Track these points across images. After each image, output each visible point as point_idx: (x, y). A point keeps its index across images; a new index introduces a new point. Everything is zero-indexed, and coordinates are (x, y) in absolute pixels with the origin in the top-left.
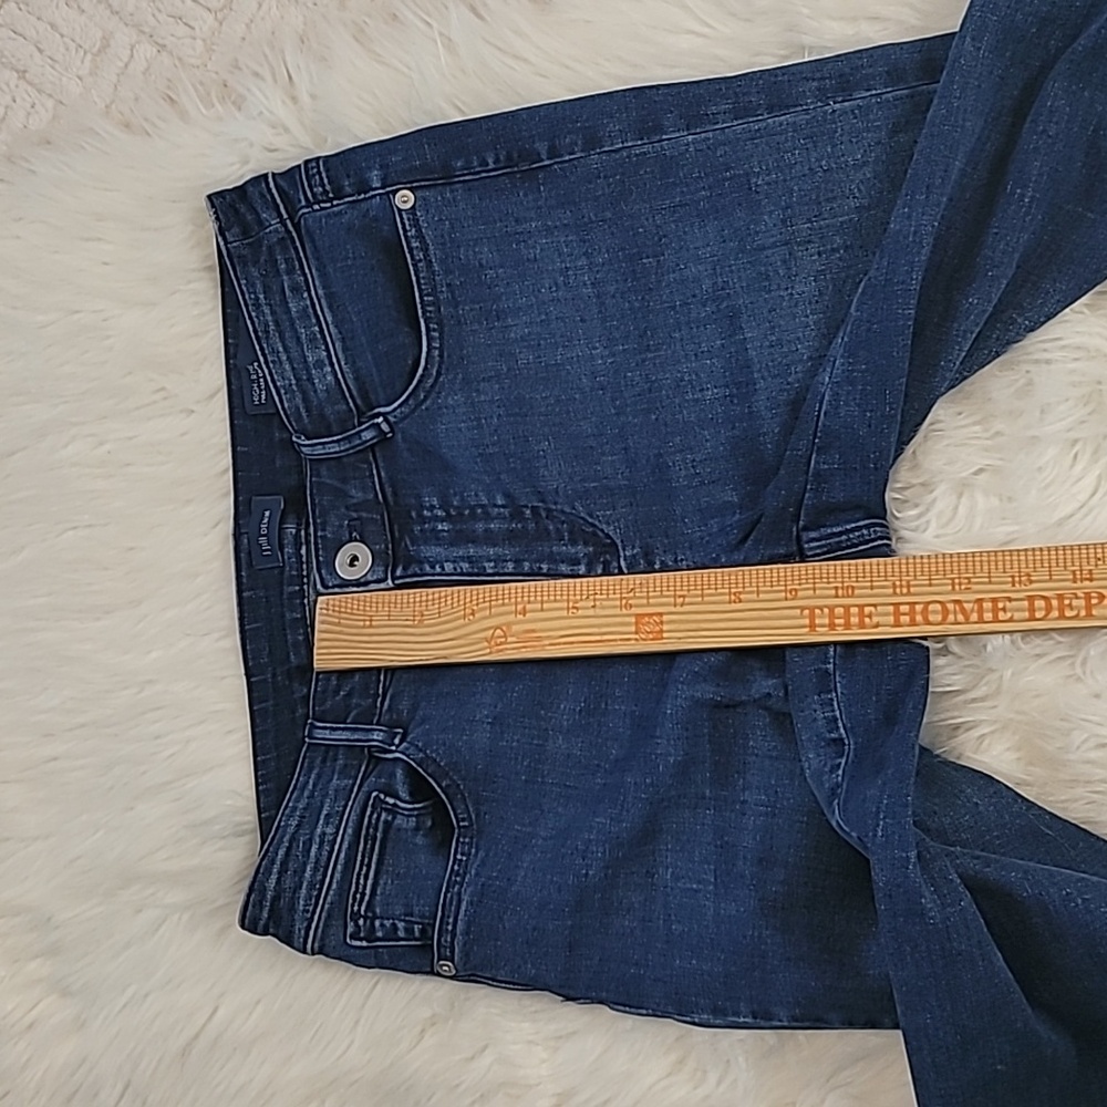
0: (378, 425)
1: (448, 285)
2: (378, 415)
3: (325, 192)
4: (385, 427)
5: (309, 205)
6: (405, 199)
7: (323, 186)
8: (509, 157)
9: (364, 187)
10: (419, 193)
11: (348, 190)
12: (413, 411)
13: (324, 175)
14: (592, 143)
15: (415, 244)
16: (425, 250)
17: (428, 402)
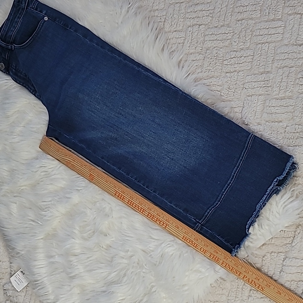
0: (12, 47)
1: (41, 35)
2: (13, 45)
3: (34, 8)
4: (13, 48)
5: (31, 8)
6: (46, 18)
7: (35, 6)
8: (65, 24)
9: (41, 12)
10: (49, 19)
11: (38, 10)
12: (19, 49)
13: (36, 5)
14: (76, 31)
15: (41, 24)
16: (42, 27)
17: (22, 50)
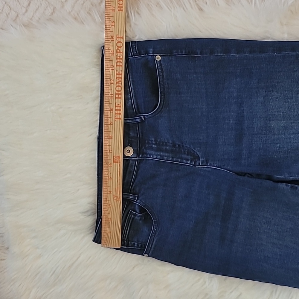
0: (142, 118)
1: (167, 83)
2: (142, 115)
3: (137, 53)
4: (143, 119)
5: (132, 56)
6: (158, 58)
7: (136, 51)
8: (189, 52)
9: (147, 53)
10: (162, 57)
11: (143, 53)
12: (154, 116)
13: (137, 48)
14: (212, 53)
15: (160, 71)
16: (162, 72)
17: (158, 115)
